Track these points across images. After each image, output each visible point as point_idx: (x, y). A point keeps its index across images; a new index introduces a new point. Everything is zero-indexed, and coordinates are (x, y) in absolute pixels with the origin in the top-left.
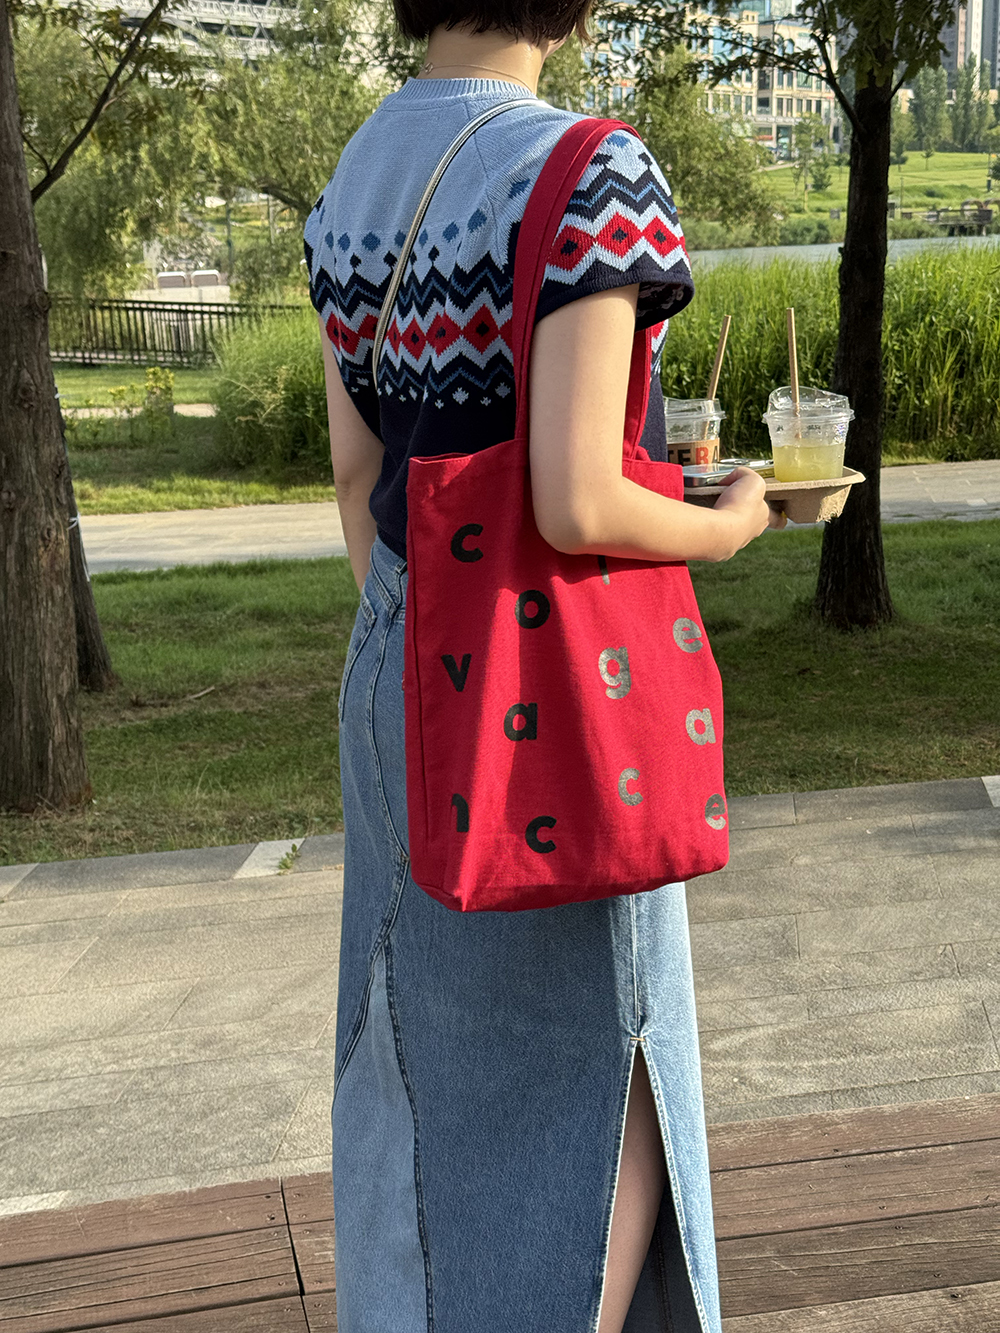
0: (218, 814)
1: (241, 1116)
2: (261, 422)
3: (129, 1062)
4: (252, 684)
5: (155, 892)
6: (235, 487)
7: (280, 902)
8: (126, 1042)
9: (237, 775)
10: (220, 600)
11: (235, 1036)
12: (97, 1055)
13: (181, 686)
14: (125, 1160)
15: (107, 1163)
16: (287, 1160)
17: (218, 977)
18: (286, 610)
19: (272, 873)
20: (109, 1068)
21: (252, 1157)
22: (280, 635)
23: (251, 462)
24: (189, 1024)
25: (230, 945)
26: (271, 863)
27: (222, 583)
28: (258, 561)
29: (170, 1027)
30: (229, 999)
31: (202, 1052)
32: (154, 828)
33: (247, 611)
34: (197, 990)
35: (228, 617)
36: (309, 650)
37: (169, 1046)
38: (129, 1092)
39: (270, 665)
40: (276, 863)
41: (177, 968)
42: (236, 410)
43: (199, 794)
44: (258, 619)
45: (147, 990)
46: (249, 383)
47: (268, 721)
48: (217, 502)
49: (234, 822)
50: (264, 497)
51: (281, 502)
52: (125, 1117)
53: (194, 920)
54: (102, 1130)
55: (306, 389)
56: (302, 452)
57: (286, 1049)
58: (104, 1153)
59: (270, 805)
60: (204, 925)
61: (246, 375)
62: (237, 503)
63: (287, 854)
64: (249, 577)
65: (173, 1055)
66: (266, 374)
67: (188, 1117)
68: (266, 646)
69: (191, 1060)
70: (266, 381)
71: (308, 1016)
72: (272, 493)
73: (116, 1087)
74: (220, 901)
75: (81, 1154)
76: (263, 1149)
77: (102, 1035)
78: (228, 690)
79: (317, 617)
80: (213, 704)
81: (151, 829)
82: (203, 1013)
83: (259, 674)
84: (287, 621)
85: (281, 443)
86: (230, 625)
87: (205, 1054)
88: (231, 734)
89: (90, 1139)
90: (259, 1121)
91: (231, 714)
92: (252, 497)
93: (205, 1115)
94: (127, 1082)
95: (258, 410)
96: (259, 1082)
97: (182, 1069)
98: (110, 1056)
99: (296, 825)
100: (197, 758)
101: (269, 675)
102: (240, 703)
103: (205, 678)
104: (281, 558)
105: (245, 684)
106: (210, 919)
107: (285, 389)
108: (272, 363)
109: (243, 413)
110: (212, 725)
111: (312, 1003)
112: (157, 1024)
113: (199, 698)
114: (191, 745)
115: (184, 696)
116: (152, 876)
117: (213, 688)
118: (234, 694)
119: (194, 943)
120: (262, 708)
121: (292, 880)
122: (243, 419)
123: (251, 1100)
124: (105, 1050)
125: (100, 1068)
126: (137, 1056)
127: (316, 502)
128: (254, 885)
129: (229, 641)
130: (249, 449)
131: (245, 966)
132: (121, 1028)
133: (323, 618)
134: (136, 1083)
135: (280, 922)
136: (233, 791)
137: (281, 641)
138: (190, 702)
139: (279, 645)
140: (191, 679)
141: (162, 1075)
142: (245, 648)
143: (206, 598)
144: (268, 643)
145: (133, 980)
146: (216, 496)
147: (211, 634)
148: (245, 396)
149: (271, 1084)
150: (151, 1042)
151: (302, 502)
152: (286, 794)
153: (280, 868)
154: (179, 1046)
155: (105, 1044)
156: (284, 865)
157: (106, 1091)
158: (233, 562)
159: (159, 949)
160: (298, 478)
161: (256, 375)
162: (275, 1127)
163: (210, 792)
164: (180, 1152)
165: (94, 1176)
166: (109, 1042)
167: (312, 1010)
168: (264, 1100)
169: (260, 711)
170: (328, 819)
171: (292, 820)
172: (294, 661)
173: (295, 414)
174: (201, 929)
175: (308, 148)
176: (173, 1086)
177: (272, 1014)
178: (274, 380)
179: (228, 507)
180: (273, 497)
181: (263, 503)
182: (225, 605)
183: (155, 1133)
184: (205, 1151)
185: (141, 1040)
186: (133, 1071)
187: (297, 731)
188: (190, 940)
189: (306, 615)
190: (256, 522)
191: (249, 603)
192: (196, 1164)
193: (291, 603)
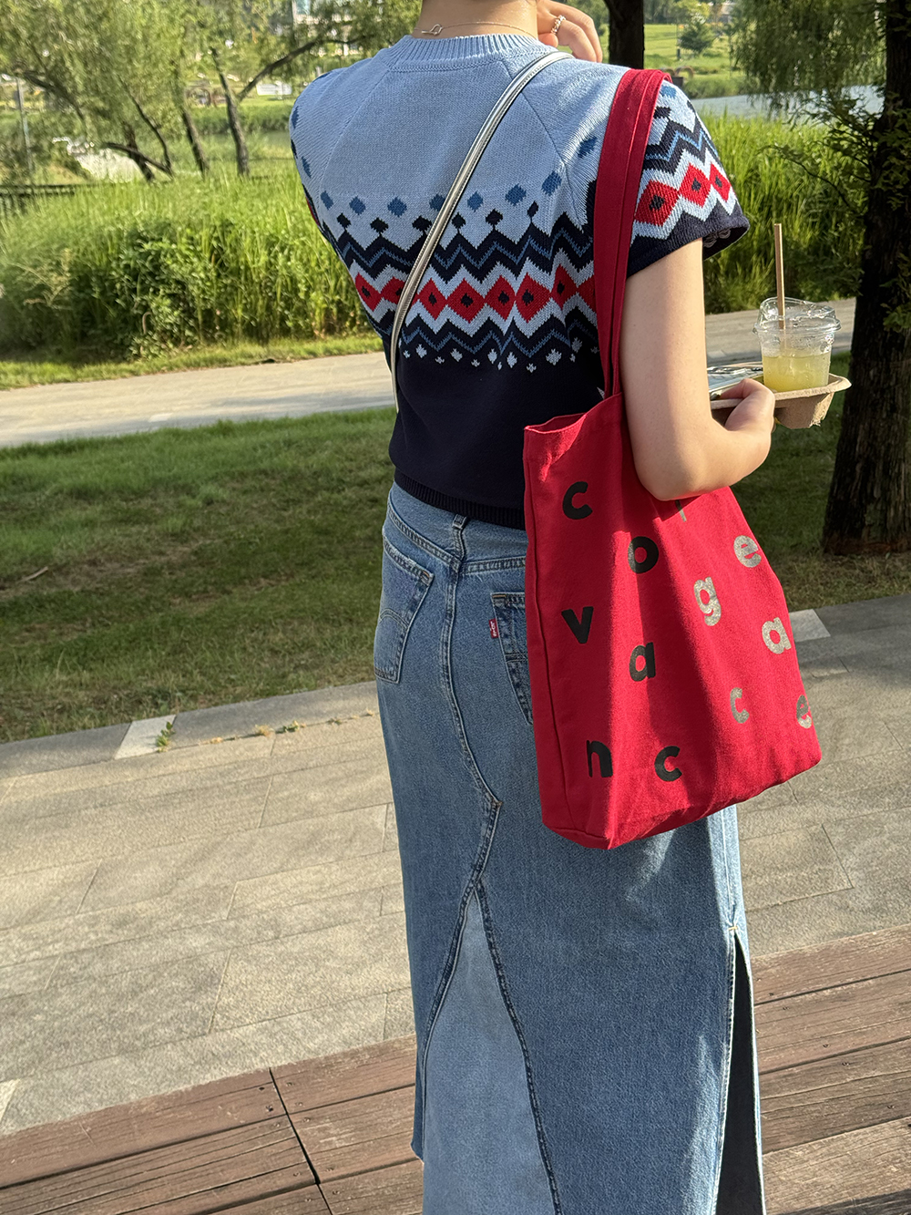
0: (81, 694)
1: (169, 991)
2: (49, 304)
3: (51, 947)
4: (84, 563)
5: (42, 777)
6: (29, 368)
7: (165, 779)
8: (42, 928)
9: (91, 655)
10: (35, 482)
11: (148, 913)
12: (17, 943)
13: (15, 569)
14: (66, 1044)
15: (50, 1048)
16: (222, 1030)
17: (119, 857)
18: (103, 488)
19: (150, 750)
20: (32, 955)
21: (188, 1030)
22: (103, 512)
23: (41, 343)
24: (101, 905)
25: (125, 824)
26: (147, 741)
27: (33, 465)
28: (66, 440)
29: (83, 909)
30: (135, 878)
31: (120, 932)
32: (22, 712)
33: (65, 490)
34: (101, 871)
35: (48, 497)
36: (133, 525)
37: (86, 929)
38: (57, 977)
39: (98, 543)
40: (154, 741)
41: (78, 852)
42: (24, 293)
43: (59, 676)
44: (77, 498)
45: (52, 875)
46: (35, 267)
47: (107, 599)
48: (14, 382)
49: (99, 702)
50: (60, 376)
51: (76, 381)
52: (58, 1002)
53: (85, 802)
54: (38, 1017)
55: (90, 271)
56: (92, 332)
57: (199, 922)
58: (45, 1040)
59: (130, 683)
60: (95, 807)
61: (30, 259)
62: (33, 383)
63: (162, 732)
64: (59, 456)
65: (93, 937)
66: (49, 257)
67: (120, 997)
68: (90, 524)
69: (111, 941)
70: (51, 264)
71: (214, 888)
72: (64, 372)
73: (43, 974)
74: (107, 783)
75: (22, 1042)
76: (198, 1022)
77: (18, 924)
78: (60, 569)
79: (134, 493)
80: (49, 584)
81: (20, 713)
82: (113, 894)
83: (89, 552)
84: (105, 499)
85: (70, 324)
86: (50, 506)
87: (124, 933)
88: (75, 613)
89: (28, 1027)
90: (188, 996)
91: (70, 594)
92: (47, 377)
93: (135, 994)
94: (53, 968)
95: (45, 293)
96: (180, 957)
97: (103, 951)
98: (31, 943)
99: (160, 701)
100: (45, 638)
101: (98, 553)
102: (74, 582)
103: (39, 559)
104: (87, 436)
105: (77, 563)
106: (100, 801)
107: (70, 271)
108: (55, 246)
109: (30, 296)
110: (53, 605)
111: (214, 876)
112: (71, 907)
113: (34, 579)
114: (37, 626)
115: (19, 578)
116: (34, 762)
117: (46, 569)
118: (68, 573)
119: (89, 825)
120: (99, 585)
121: (171, 757)
122: (31, 302)
123: (176, 975)
124: (25, 938)
125: (23, 957)
126: (57, 941)
127: (110, 379)
128: (135, 762)
129: (53, 521)
130: (38, 330)
131: (143, 844)
132: (34, 915)
133: (139, 494)
134: (62, 968)
135: (167, 800)
136: (91, 670)
137: (103, 519)
138: (26, 583)
139: (102, 523)
140: (23, 561)
141: (85, 958)
142: (70, 527)
143: (22, 479)
144: (91, 521)
145: (37, 867)
146: (11, 377)
147: (34, 515)
148: (31, 280)
149: (193, 958)
150: (68, 926)
151: (97, 380)
152: (143, 670)
153: (158, 745)
154: (96, 928)
155: (23, 931)
156: (160, 743)
157: (35, 978)
158: (42, 442)
159: (57, 834)
160: (91, 357)
161: (41, 259)
162: (205, 999)
163: (69, 673)
164: (118, 1032)
165: (40, 1062)
166: (26, 929)
167: (217, 883)
168: (189, 975)
169: (97, 589)
170: (190, 693)
171: (155, 696)
172: (120, 538)
173: (82, 295)
174: (93, 812)
175: (62, 34)
176: (98, 968)
177: (179, 890)
178: (58, 264)
179: (24, 387)
180: (68, 376)
181: (59, 382)
182: (42, 485)
183: (90, 1016)
184: (142, 1029)
185: (59, 925)
186: (57, 956)
187: (138, 607)
188: (86, 823)
189: (122, 491)
190: (54, 401)
191: (67, 482)
192: (137, 1042)
193: (107, 481)
